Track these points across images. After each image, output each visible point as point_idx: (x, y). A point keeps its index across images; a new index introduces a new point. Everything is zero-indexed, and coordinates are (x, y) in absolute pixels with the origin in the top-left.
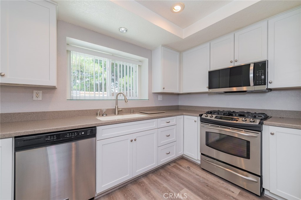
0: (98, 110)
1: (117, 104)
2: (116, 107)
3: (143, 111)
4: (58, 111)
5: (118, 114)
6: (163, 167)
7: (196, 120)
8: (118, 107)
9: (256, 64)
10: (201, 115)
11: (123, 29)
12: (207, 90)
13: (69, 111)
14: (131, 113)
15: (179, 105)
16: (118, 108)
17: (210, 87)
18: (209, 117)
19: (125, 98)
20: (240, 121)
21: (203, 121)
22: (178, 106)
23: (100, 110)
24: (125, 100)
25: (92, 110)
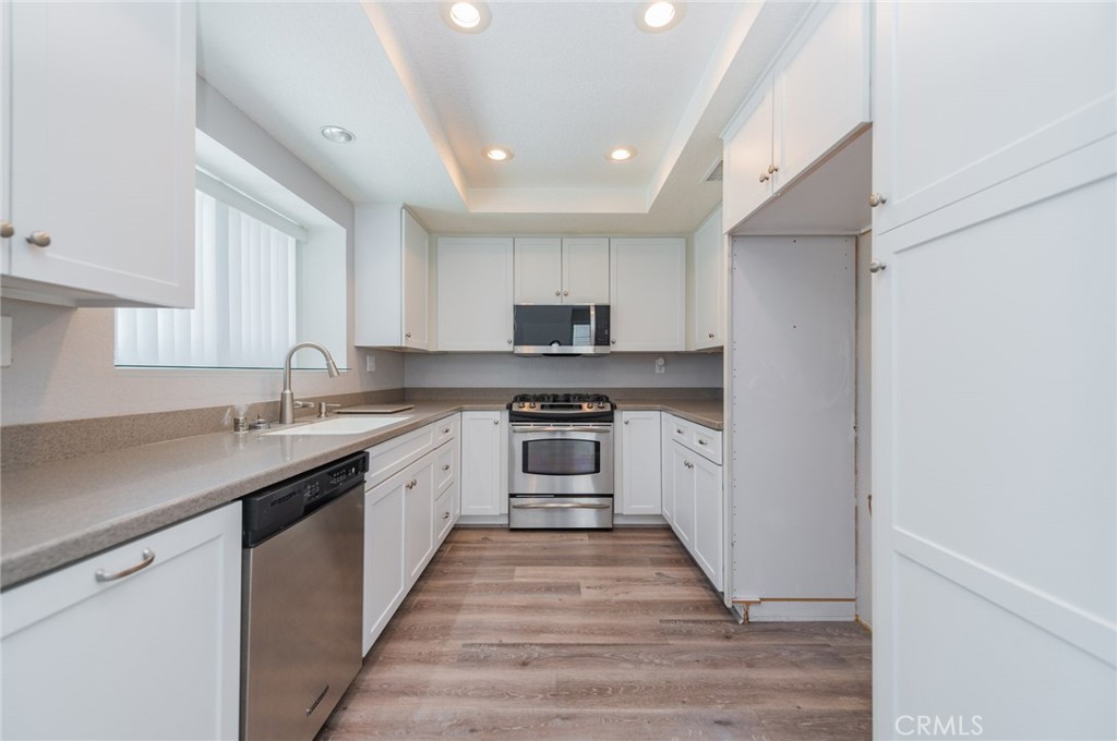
0: (224, 409)
1: (287, 383)
2: (283, 396)
3: (349, 406)
4: (88, 420)
5: (293, 422)
6: (434, 561)
7: (498, 419)
8: (292, 394)
9: (597, 308)
10: (509, 407)
11: (334, 130)
12: (510, 348)
13: (128, 417)
14: (319, 416)
15: (406, 386)
16: (293, 400)
17: (518, 341)
18: (527, 408)
19: (328, 364)
20: (586, 408)
21: (516, 418)
22: (404, 389)
23: (229, 411)
24: (329, 368)
25: (207, 409)
